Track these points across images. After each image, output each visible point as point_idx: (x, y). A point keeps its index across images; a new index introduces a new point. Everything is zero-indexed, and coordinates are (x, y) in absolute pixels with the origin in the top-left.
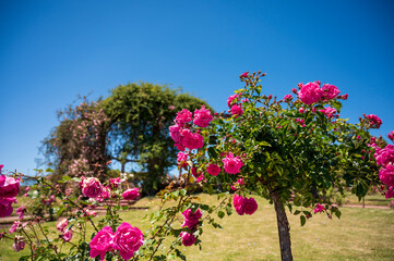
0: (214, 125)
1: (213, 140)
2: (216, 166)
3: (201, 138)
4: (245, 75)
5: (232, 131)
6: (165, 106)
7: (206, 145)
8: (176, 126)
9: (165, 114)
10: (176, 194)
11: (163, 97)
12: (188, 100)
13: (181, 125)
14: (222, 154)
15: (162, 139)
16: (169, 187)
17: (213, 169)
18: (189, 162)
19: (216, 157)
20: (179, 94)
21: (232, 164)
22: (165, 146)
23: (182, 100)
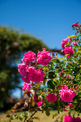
0: (52, 63)
1: (52, 75)
2: (54, 95)
3: (43, 73)
4: (76, 25)
5: (65, 67)
6: (10, 43)
7: (46, 78)
8: (24, 64)
9: (10, 49)
10: (22, 115)
11: (9, 36)
12: (28, 38)
13: (28, 63)
14: (59, 87)
15: (8, 68)
16: (15, 107)
17: (51, 97)
18: (32, 91)
19: (53, 88)
20: (21, 34)
21: (67, 95)
22: (10, 74)
23: (24, 38)
